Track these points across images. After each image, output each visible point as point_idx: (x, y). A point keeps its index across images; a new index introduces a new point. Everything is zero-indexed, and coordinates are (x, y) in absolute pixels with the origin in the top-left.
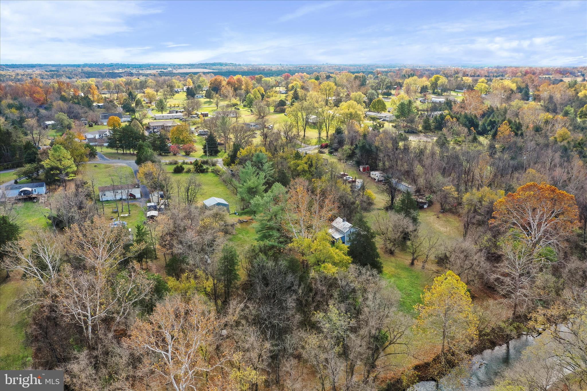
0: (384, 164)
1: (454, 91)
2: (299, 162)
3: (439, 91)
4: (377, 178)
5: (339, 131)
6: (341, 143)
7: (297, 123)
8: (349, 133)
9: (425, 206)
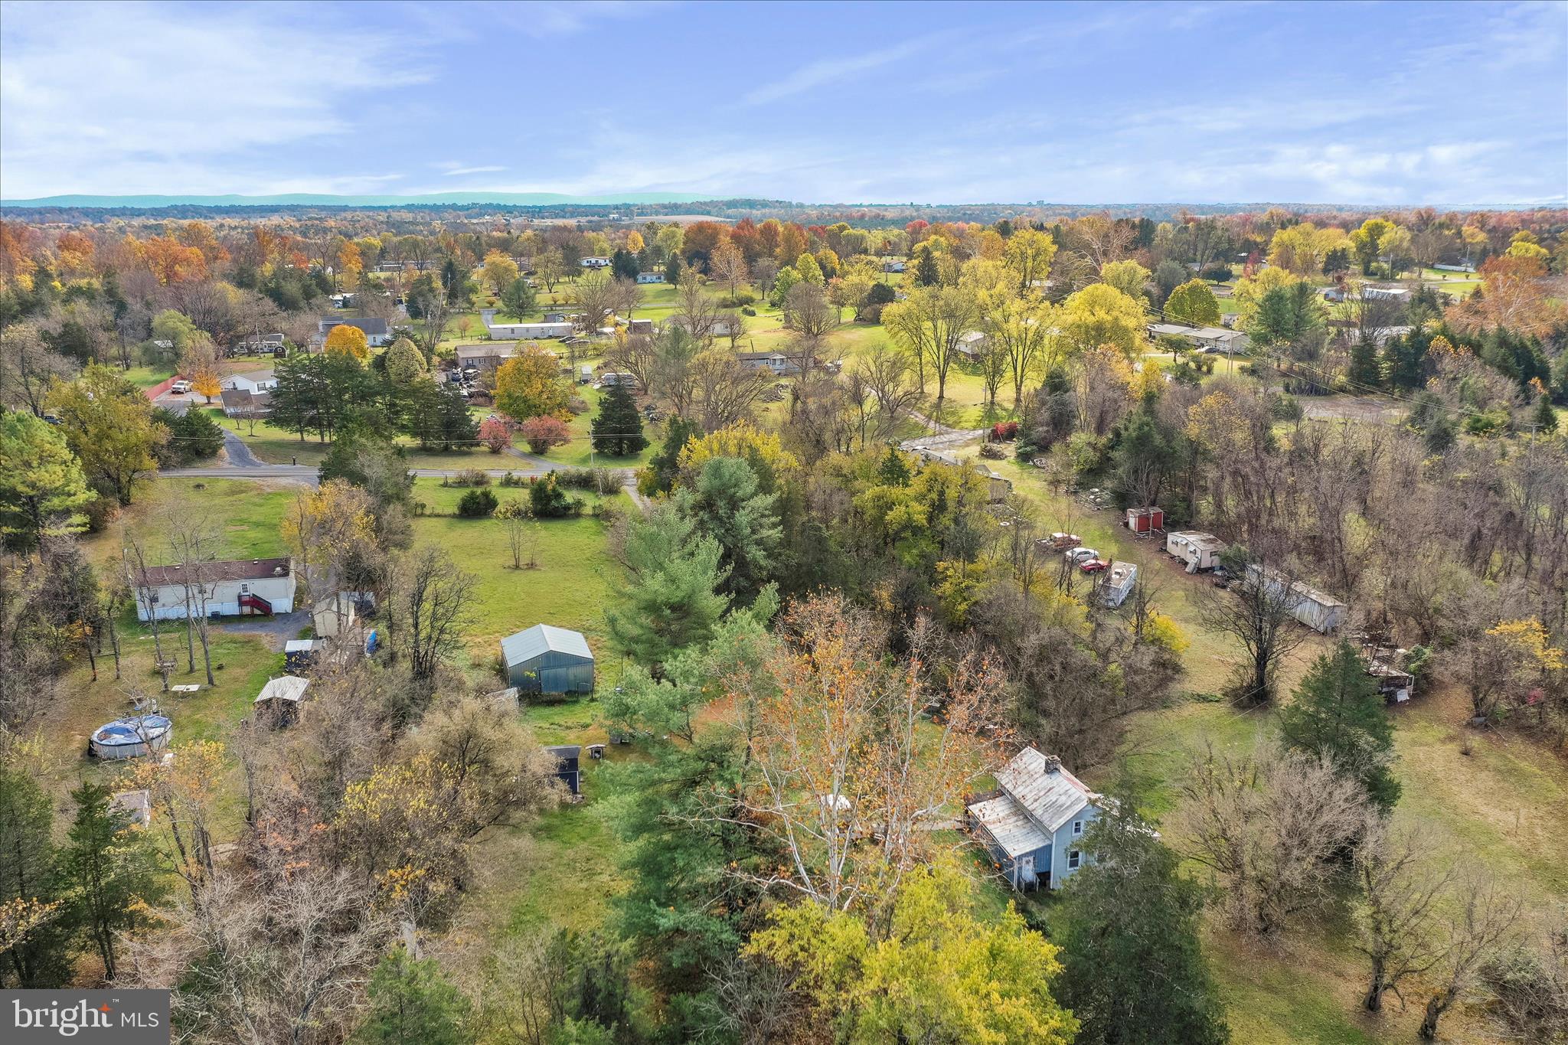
0: (1219, 505)
1: (1432, 267)
2: (896, 492)
3: (1385, 266)
4: (1192, 561)
5: (1056, 383)
6: (1062, 423)
7: (920, 355)
8: (1092, 389)
9: (1403, 696)
